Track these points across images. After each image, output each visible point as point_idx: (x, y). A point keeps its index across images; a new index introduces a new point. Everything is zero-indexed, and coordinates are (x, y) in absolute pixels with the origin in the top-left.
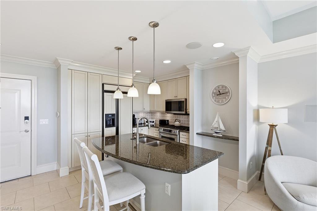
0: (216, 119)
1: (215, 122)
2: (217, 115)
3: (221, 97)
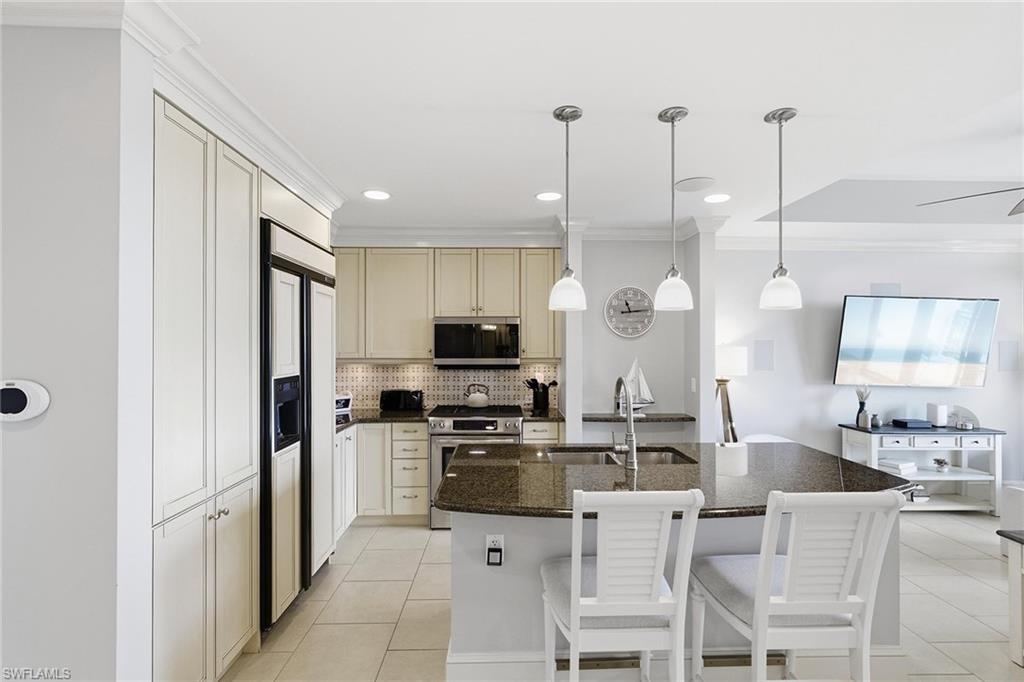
2: (634, 366)
3: (632, 318)
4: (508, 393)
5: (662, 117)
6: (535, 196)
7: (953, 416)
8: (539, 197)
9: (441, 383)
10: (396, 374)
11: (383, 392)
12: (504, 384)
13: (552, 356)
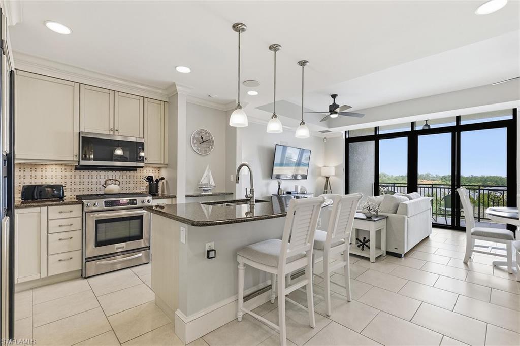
0: (205, 174)
1: (204, 177)
2: (207, 168)
3: (203, 145)
4: (128, 185)
5: (271, 48)
6: (176, 67)
7: (301, 189)
8: (178, 69)
9: (77, 180)
10: (33, 173)
11: (24, 186)
12: (126, 180)
13: (163, 163)
